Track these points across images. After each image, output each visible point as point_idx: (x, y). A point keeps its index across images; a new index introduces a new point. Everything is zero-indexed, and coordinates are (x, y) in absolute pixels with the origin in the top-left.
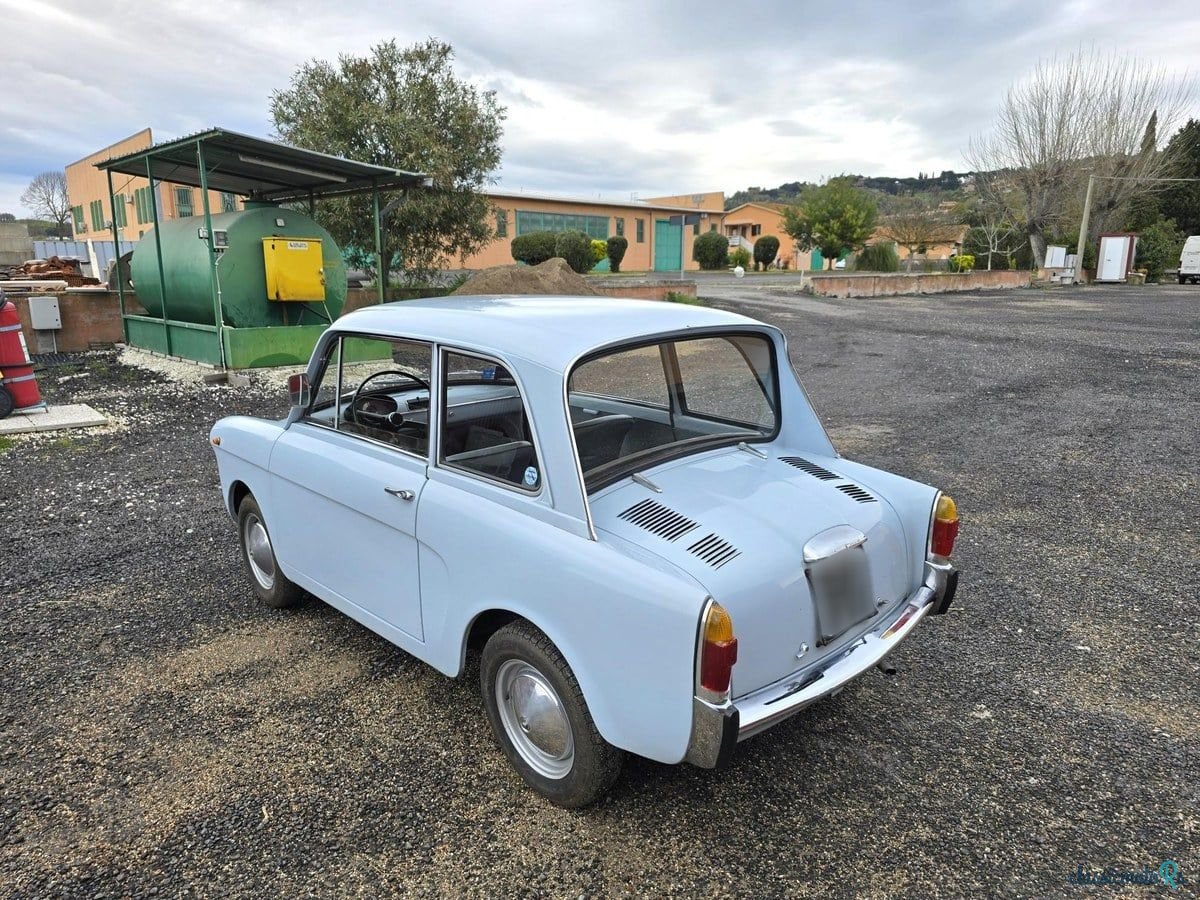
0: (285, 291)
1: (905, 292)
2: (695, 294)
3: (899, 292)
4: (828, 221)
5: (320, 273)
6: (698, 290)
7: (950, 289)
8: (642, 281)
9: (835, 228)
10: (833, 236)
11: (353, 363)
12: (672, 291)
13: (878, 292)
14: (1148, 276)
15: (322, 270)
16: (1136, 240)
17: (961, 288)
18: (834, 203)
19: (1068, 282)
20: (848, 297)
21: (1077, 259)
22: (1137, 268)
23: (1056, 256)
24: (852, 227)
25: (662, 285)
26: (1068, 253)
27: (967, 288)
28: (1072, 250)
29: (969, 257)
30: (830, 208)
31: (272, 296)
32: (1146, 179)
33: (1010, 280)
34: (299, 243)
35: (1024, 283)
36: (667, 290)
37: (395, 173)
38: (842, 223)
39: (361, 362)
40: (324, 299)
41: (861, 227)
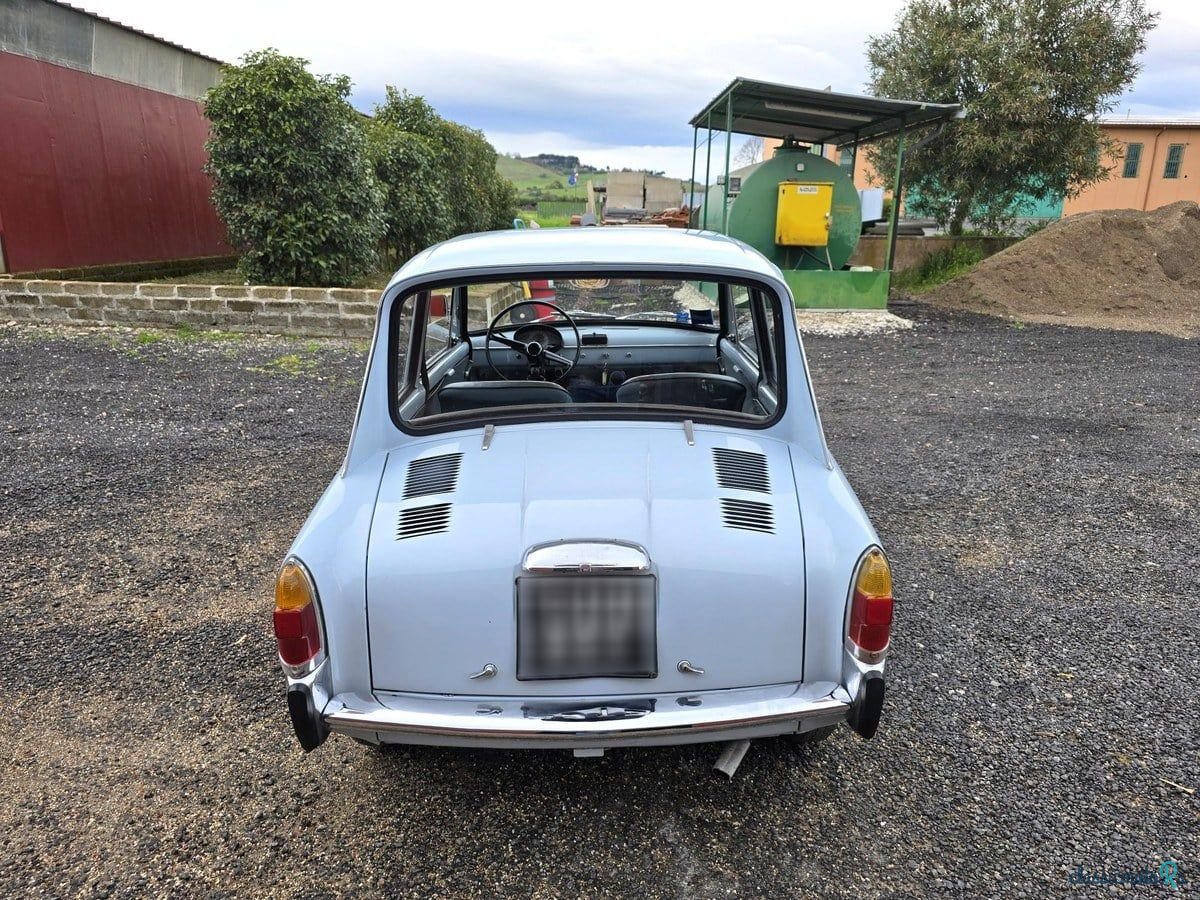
0: (787, 236)
5: (827, 218)
11: (841, 310)
15: (828, 214)
31: (777, 241)
34: (810, 187)
37: (920, 106)
39: (850, 310)
40: (826, 244)
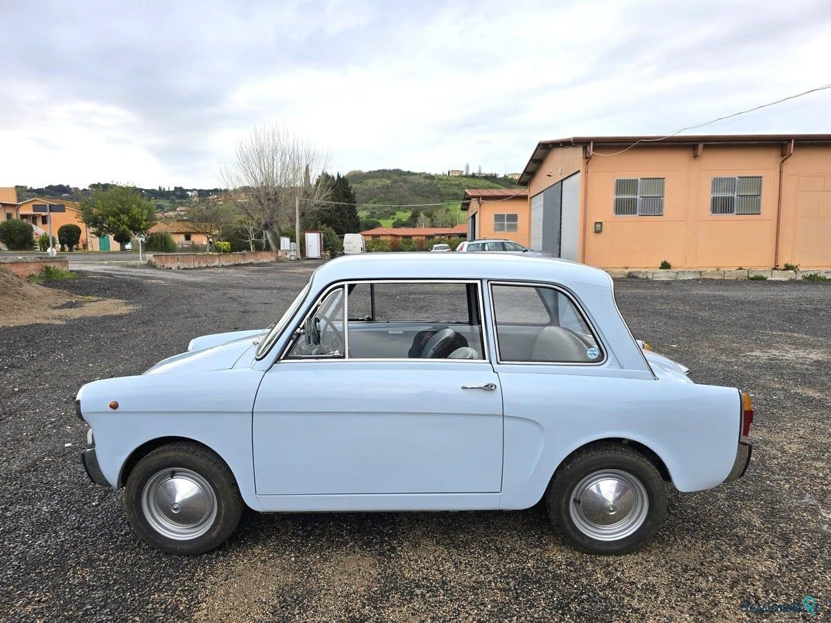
1: (212, 265)
2: (68, 268)
3: (209, 265)
4: (119, 215)
6: (70, 265)
7: (237, 263)
8: (20, 258)
9: (126, 220)
10: (125, 227)
12: (49, 265)
13: (196, 265)
14: (331, 254)
16: (322, 235)
17: (242, 262)
18: (122, 203)
19: (293, 258)
20: (179, 269)
21: (297, 245)
22: (325, 250)
23: (285, 242)
24: (138, 220)
25: (39, 260)
26: (291, 241)
27: (245, 262)
28: (293, 240)
29: (227, 243)
30: (119, 206)
32: (318, 200)
33: (265, 257)
35: (273, 259)
36: (44, 264)
38: (130, 217)
41: (146, 220)
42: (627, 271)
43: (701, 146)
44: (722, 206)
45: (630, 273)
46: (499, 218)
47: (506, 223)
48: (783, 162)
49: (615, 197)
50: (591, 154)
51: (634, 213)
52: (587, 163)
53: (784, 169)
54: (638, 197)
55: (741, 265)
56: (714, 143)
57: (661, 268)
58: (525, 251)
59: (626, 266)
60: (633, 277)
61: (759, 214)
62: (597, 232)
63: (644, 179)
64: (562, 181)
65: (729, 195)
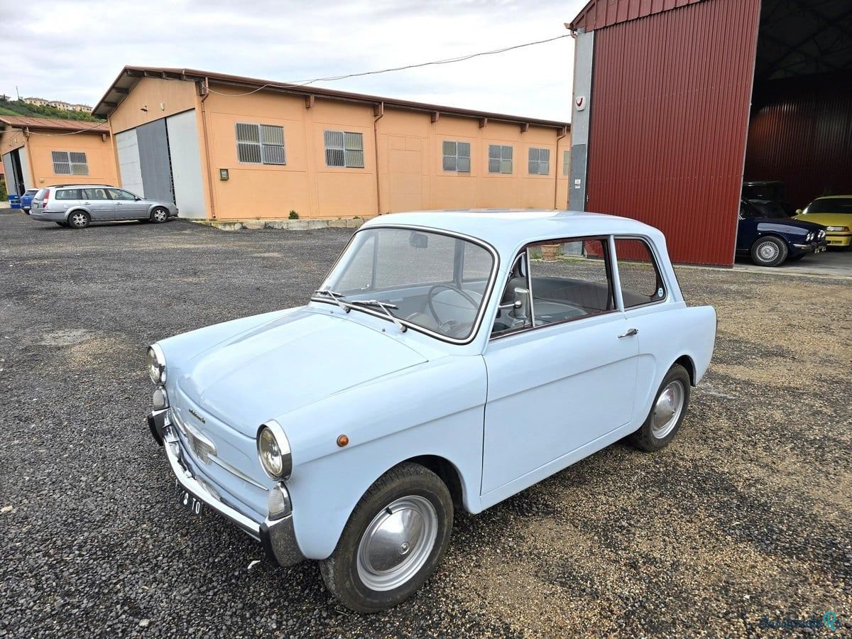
42: (263, 221)
43: (312, 98)
44: (335, 159)
45: (266, 224)
46: (58, 156)
47: (70, 163)
48: (376, 122)
49: (237, 143)
50: (207, 92)
51: (259, 161)
52: (203, 101)
53: (377, 128)
54: (260, 144)
55: (357, 214)
56: (323, 96)
57: (290, 218)
58: (137, 200)
59: (258, 216)
60: (270, 227)
61: (363, 168)
62: (224, 179)
63: (263, 125)
64: (165, 118)
65: (338, 148)
